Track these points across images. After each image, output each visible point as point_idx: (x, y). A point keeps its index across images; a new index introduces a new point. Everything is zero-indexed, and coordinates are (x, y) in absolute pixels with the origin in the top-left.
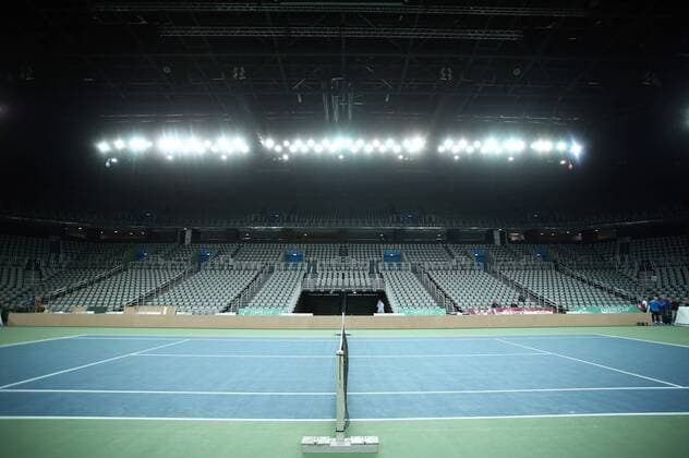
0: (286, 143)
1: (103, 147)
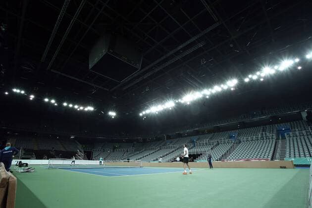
1: (141, 114)
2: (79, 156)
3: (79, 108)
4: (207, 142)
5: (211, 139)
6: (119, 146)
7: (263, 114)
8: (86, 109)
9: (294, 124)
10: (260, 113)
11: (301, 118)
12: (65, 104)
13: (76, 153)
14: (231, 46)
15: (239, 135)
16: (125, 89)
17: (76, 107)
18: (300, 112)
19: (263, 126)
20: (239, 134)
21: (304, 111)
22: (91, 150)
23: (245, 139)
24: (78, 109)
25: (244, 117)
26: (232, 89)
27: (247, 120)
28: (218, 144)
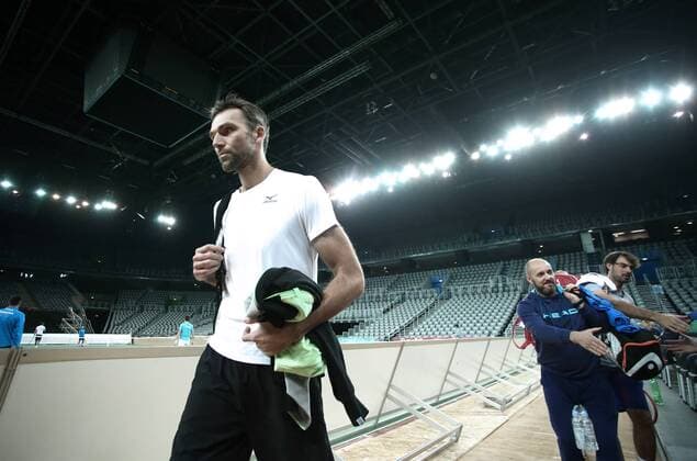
0: (500, 142)
2: (71, 322)
3: (79, 203)
4: (381, 295)
5: (390, 288)
6: (180, 298)
7: (507, 234)
8: (98, 207)
9: (564, 260)
10: (503, 233)
11: (580, 248)
12: (41, 193)
13: (65, 314)
14: (433, 76)
15: (452, 280)
16: (189, 162)
17: (71, 200)
18: (578, 233)
19: (504, 261)
20: (451, 277)
21: (586, 231)
22: (109, 306)
23: (460, 291)
24: (78, 207)
25: (469, 240)
26: (446, 175)
27: (473, 248)
28: (403, 300)
